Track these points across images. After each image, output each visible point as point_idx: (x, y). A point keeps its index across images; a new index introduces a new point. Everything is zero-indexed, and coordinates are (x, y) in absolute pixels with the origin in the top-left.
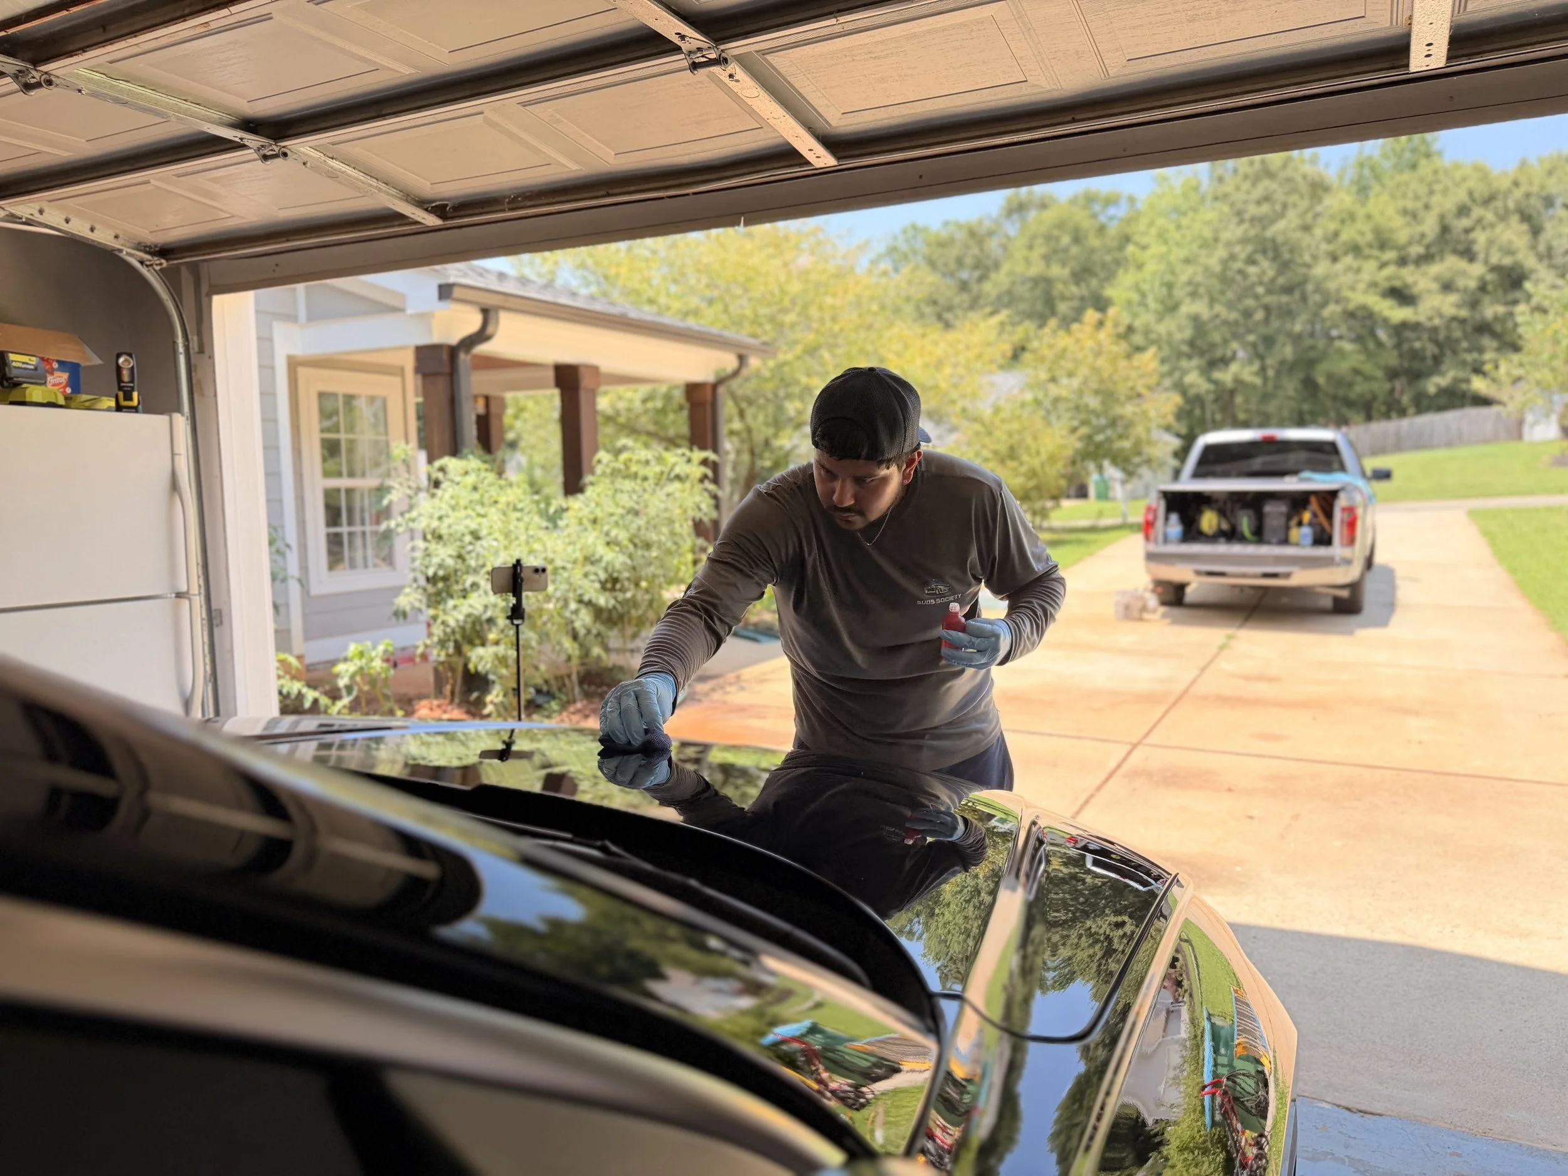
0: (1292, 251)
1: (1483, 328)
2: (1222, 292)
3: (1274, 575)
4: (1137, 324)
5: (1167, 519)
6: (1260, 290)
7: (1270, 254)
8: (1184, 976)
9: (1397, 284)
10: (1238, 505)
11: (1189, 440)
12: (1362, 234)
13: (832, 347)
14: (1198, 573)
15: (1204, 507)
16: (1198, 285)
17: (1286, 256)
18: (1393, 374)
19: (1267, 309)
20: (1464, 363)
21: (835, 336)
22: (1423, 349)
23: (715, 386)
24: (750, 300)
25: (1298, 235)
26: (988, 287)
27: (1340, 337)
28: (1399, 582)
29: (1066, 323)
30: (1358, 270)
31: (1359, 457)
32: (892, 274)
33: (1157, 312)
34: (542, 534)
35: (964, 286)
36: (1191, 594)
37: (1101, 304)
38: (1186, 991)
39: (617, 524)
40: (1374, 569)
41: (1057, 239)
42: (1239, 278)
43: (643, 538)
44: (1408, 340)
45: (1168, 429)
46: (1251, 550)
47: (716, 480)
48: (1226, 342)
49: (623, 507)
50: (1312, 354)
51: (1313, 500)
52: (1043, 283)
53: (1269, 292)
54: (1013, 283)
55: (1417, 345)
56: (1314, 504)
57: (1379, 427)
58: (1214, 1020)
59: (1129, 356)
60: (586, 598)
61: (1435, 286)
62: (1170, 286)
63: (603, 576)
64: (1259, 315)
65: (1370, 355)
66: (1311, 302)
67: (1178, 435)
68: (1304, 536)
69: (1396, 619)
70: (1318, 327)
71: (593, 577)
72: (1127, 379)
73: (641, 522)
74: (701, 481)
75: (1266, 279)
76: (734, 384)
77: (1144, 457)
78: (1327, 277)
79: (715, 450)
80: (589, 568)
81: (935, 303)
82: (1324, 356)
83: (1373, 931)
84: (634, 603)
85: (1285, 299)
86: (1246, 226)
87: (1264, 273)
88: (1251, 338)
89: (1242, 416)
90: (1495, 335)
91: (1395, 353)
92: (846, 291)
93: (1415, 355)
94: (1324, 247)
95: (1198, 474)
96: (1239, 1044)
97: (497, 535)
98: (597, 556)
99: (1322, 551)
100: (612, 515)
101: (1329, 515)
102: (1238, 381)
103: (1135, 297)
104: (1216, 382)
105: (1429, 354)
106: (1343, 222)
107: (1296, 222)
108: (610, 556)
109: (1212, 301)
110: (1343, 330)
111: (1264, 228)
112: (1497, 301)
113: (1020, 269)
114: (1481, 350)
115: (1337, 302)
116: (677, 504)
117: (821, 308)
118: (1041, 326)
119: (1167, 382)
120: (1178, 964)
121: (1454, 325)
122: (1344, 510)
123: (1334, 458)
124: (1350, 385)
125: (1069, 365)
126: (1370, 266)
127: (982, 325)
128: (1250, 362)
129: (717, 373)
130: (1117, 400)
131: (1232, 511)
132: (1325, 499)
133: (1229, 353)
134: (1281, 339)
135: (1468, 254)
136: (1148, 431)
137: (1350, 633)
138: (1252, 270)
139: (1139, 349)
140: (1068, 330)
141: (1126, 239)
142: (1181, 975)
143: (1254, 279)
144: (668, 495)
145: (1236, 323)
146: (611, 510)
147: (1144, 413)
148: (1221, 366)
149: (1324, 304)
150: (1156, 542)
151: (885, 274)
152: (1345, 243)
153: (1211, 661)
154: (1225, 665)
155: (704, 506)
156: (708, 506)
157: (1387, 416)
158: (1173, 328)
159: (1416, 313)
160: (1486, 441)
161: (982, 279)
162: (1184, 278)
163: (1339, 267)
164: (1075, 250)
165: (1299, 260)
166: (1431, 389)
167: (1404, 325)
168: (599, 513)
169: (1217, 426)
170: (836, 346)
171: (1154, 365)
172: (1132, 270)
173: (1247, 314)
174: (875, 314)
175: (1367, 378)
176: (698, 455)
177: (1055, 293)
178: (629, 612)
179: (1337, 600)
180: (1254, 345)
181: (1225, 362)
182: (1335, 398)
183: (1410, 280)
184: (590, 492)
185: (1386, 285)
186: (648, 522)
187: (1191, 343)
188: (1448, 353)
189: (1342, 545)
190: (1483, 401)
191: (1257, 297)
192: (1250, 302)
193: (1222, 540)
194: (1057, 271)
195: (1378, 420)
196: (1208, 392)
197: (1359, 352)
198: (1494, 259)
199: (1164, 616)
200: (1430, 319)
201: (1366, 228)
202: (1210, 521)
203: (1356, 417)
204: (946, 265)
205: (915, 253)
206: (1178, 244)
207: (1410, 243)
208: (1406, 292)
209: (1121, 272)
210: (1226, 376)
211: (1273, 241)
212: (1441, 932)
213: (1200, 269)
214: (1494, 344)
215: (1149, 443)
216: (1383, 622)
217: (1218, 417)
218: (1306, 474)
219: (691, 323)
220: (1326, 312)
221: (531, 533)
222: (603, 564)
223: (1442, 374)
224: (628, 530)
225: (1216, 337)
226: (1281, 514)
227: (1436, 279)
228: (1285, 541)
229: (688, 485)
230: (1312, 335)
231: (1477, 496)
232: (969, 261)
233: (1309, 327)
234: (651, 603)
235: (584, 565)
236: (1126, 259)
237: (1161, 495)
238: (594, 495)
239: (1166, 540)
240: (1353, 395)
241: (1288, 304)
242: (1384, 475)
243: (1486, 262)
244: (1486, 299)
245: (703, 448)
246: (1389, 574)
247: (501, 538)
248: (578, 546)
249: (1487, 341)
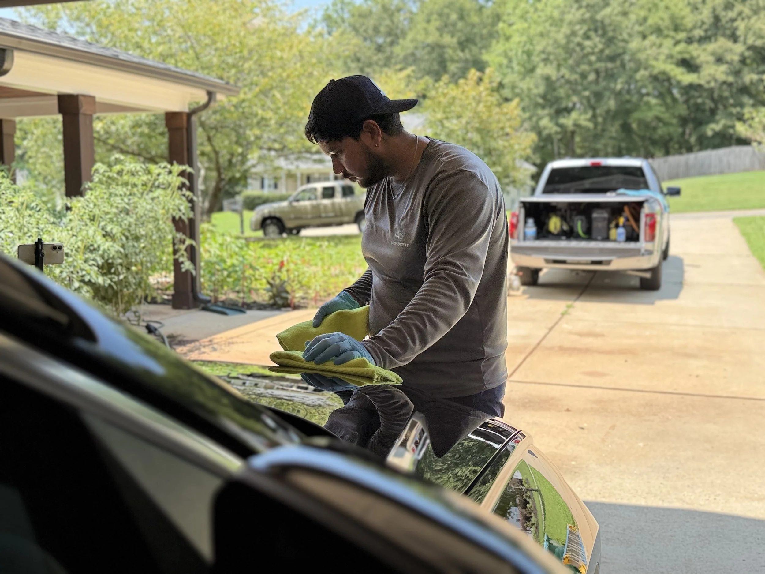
0: (614, 31)
1: (745, 90)
2: (565, 60)
3: (599, 263)
4: (506, 81)
5: (526, 222)
6: (593, 58)
7: (600, 32)
8: (533, 514)
9: (687, 56)
10: (575, 213)
11: (541, 167)
12: (662, 19)
13: (282, 90)
14: (547, 261)
15: (551, 214)
16: (549, 54)
17: (611, 34)
18: (684, 121)
19: (597, 72)
20: (731, 115)
21: (282, 81)
22: (704, 103)
23: (189, 115)
24: (216, 49)
25: (619, 18)
26: (397, 50)
27: (648, 94)
28: (686, 268)
29: (455, 79)
30: (660, 46)
31: (659, 181)
32: (326, 36)
33: (519, 73)
34: (50, 227)
35: (379, 49)
36: (543, 277)
37: (481, 66)
38: (533, 524)
39: (111, 220)
40: (669, 259)
41: (448, 15)
42: (578, 49)
43: (133, 232)
44: (693, 97)
45: (527, 159)
46: (583, 244)
47: (191, 189)
48: (568, 96)
49: (117, 208)
50: (628, 106)
51: (626, 209)
52: (437, 47)
53: (599, 60)
54: (416, 48)
55: (699, 101)
56: (627, 212)
57: (675, 160)
58: (551, 542)
59: (499, 105)
60: (87, 279)
61: (711, 59)
62: (529, 54)
63: (100, 262)
64: (592, 77)
65: (668, 107)
66: (628, 67)
67: (534, 164)
68: (620, 235)
69: (683, 294)
70: (632, 87)
71: (91, 262)
72: (499, 121)
73: (131, 219)
74: (180, 188)
75: (597, 50)
76: (204, 115)
77: (511, 179)
78: (639, 50)
79: (191, 165)
80: (88, 255)
81: (358, 60)
82: (637, 107)
83: (663, 501)
84: (125, 283)
85: (610, 65)
86: (583, 10)
87: (595, 46)
88: (587, 93)
89: (579, 151)
90: (751, 96)
91: (685, 106)
92: (291, 47)
93: (698, 108)
94: (637, 28)
95: (546, 191)
96: (566, 558)
97: (12, 228)
98: (96, 246)
99: (632, 245)
100: (107, 213)
101: (637, 220)
102: (576, 125)
103: (505, 61)
104: (561, 126)
105: (707, 107)
106: (650, 10)
107: (618, 9)
108: (105, 245)
109: (559, 66)
110: (650, 89)
111: (596, 12)
112: (752, 71)
113: (421, 37)
114: (742, 106)
115: (646, 69)
116: (161, 207)
117: (272, 58)
118: (437, 80)
119: (527, 125)
120: (528, 506)
121: (725, 87)
122: (647, 215)
123: (641, 179)
124: (655, 129)
125: (458, 109)
126: (668, 43)
127: (394, 77)
128: (585, 112)
129: (190, 104)
130: (492, 137)
131: (571, 217)
132: (634, 208)
133: (570, 105)
134: (607, 94)
135: (734, 38)
136: (514, 160)
137: (652, 303)
138: (587, 43)
139: (507, 100)
140: (456, 83)
141: (498, 18)
142: (530, 513)
143: (588, 50)
144: (153, 199)
145: (576, 83)
146: (106, 210)
147: (511, 146)
148: (565, 114)
149: (637, 70)
150: (518, 239)
151: (321, 35)
152: (650, 26)
153: (556, 323)
154: (565, 325)
155: (182, 208)
156: (185, 208)
157: (679, 152)
158: (532, 86)
159: (699, 78)
160: (746, 170)
161: (392, 43)
162: (539, 48)
163: (647, 42)
164: (460, 25)
165: (620, 37)
166: (710, 133)
167: (691, 87)
168: (96, 211)
169: (560, 156)
170: (284, 88)
171: (518, 112)
172: (502, 41)
173: (584, 76)
174: (314, 65)
175: (666, 124)
176: (177, 168)
177: (446, 56)
178: (121, 291)
179: (643, 280)
180: (588, 99)
181: (568, 111)
182: (643, 138)
183: (695, 54)
184: (88, 195)
185: (679, 57)
186: (137, 220)
187: (544, 97)
188: (721, 107)
189: (646, 241)
190: (744, 142)
191: (590, 63)
192: (584, 67)
193: (564, 238)
194: (447, 39)
195: (674, 154)
196: (557, 133)
197: (661, 105)
198: (750, 42)
199: (524, 292)
200: (709, 82)
201: (666, 16)
202: (555, 224)
203: (658, 153)
204: (365, 31)
205: (343, 21)
206: (535, 22)
207: (694, 27)
208: (692, 62)
209: (494, 42)
210: (568, 121)
211: (602, 22)
212: (708, 500)
213: (551, 42)
214: (751, 102)
215: (514, 168)
216: (675, 296)
217: (563, 151)
218: (622, 191)
219: (170, 65)
220: (638, 76)
221: (42, 226)
222: (100, 252)
223: (717, 122)
224: (121, 226)
225: (562, 92)
226: (604, 219)
227: (713, 54)
228: (607, 238)
229: (169, 191)
230: (629, 92)
231: (740, 209)
232: (383, 29)
233: (626, 87)
234: (139, 285)
235: (84, 253)
236: (497, 32)
237: (522, 205)
238: (93, 197)
239: (525, 238)
240: (656, 137)
241: (612, 69)
242: (675, 192)
243: (745, 43)
244: (746, 70)
245: (181, 163)
246: (679, 262)
247: (16, 230)
248: (80, 238)
249: (746, 99)
